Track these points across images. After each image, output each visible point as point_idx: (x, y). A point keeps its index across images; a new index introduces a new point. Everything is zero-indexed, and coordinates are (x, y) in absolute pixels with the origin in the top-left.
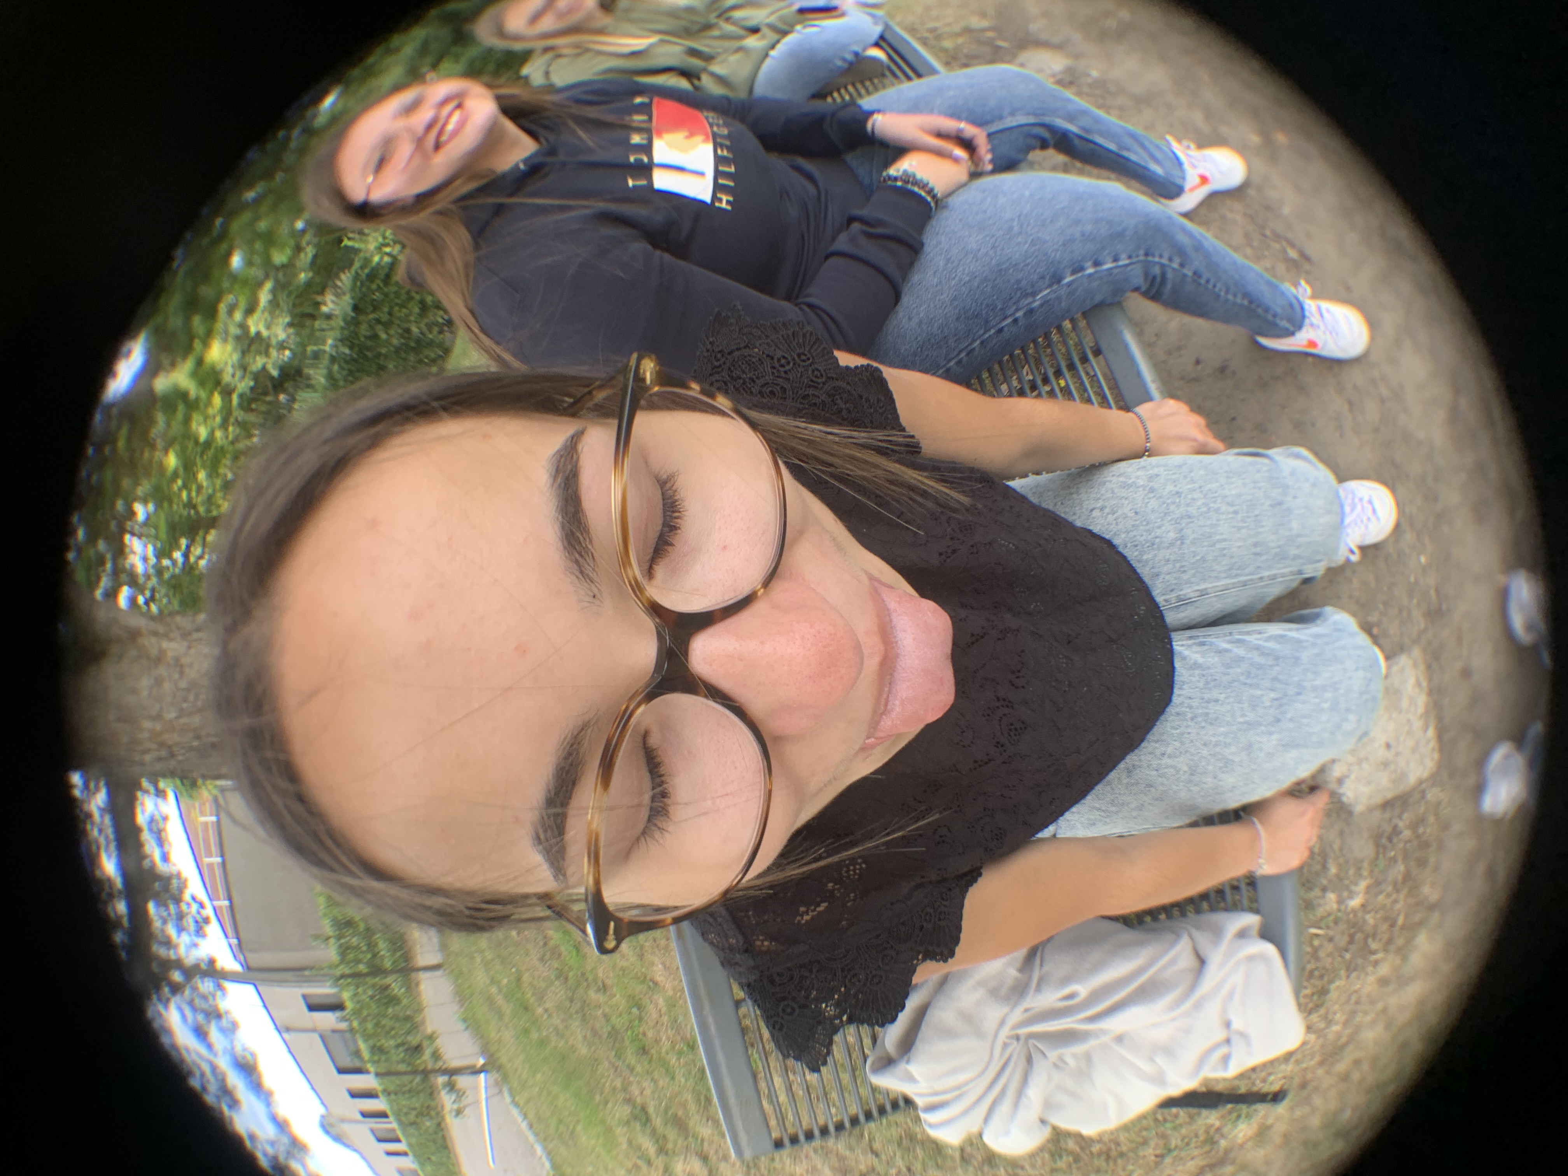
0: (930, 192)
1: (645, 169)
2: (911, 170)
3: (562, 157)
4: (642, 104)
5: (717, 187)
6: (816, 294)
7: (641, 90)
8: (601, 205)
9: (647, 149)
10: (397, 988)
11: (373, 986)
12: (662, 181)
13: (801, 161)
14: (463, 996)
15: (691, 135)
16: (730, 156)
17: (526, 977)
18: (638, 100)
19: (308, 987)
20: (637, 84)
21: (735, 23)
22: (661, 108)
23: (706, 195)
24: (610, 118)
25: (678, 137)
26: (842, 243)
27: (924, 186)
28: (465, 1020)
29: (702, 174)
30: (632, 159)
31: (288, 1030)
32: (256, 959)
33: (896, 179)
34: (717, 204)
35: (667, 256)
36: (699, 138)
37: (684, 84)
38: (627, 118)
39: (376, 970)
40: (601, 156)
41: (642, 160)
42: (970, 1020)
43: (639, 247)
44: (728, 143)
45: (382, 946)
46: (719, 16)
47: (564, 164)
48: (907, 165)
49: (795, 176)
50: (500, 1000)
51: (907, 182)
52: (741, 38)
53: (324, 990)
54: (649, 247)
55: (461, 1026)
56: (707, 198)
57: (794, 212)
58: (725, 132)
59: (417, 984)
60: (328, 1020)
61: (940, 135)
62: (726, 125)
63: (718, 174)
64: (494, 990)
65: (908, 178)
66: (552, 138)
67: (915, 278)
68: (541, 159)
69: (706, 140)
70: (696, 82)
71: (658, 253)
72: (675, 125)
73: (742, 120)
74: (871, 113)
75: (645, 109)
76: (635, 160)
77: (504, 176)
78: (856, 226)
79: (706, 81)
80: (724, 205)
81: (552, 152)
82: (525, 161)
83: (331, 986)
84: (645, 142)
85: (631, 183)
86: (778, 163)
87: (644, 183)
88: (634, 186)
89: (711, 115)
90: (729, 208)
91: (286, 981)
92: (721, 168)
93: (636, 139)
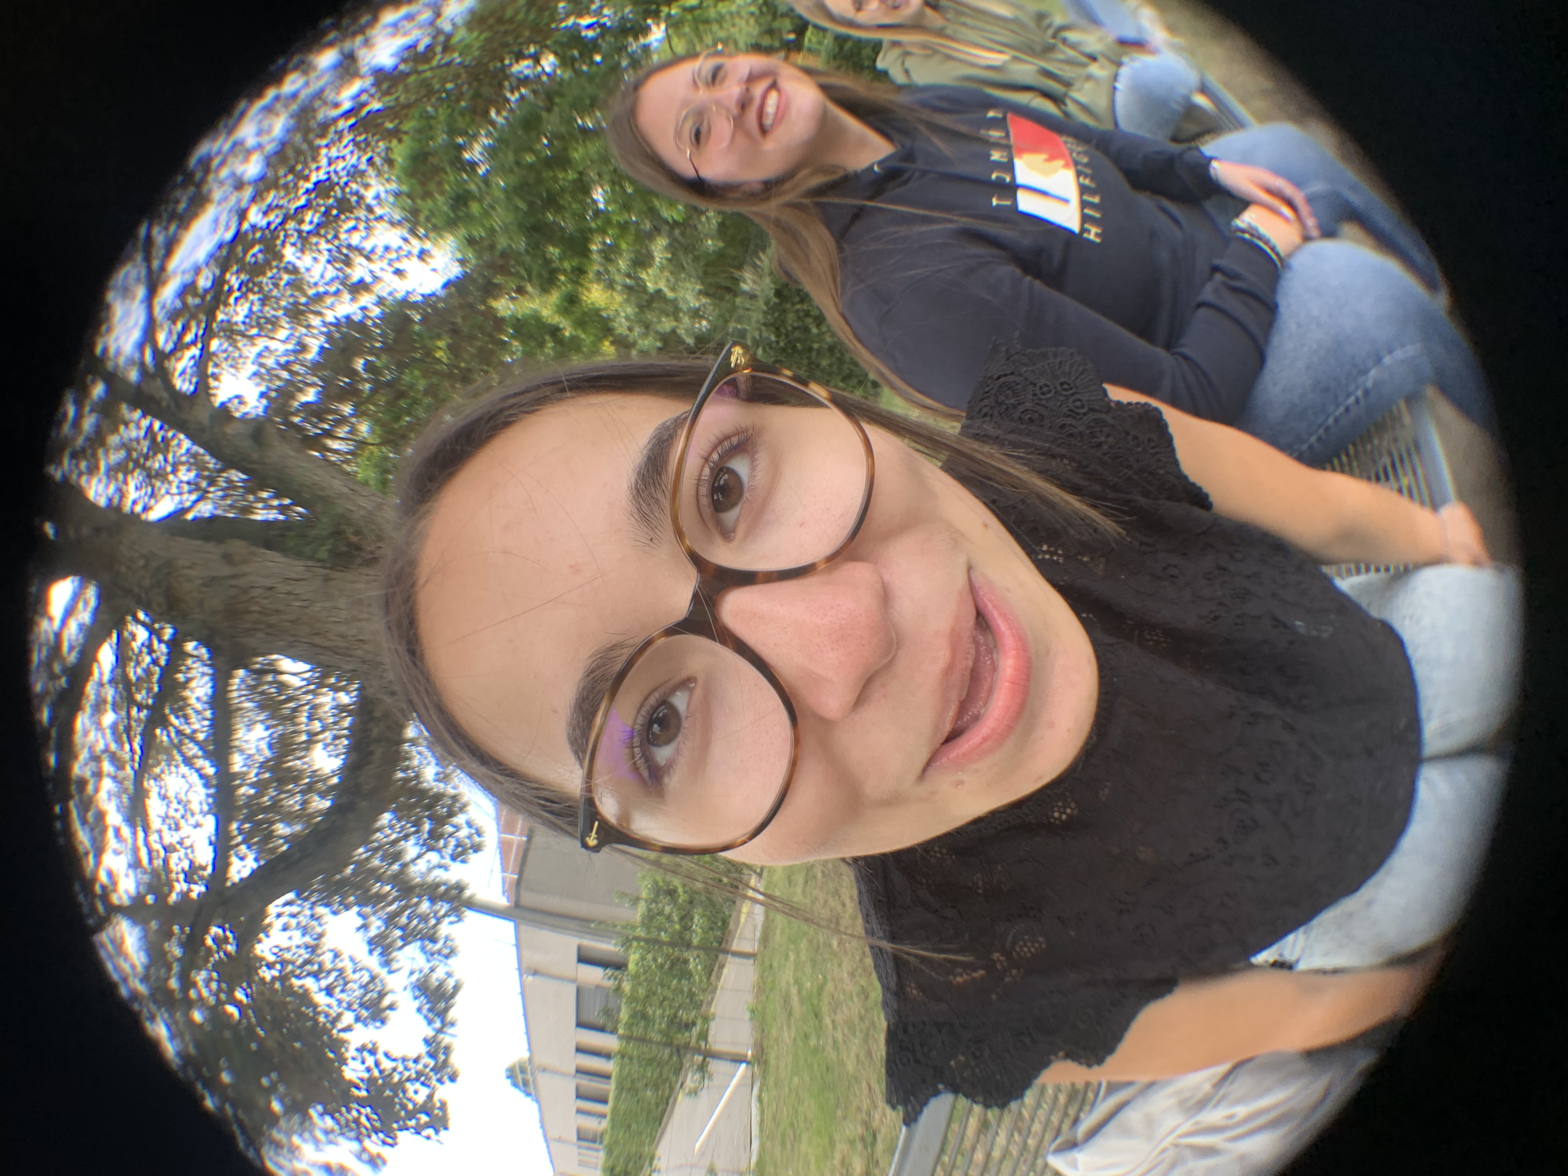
0: (1273, 249)
1: (1011, 189)
2: (1255, 224)
3: (920, 164)
4: (994, 119)
5: (1085, 219)
6: (1189, 345)
7: (994, 103)
8: (966, 222)
9: (1009, 167)
10: (695, 964)
11: (668, 956)
12: (1026, 203)
13: (1167, 204)
14: (763, 988)
15: (1052, 158)
16: (1093, 185)
17: (830, 986)
18: (991, 114)
19: (592, 940)
20: (989, 96)
21: (1073, 46)
22: (1017, 127)
23: (1074, 225)
24: (963, 128)
25: (1039, 158)
26: (1208, 293)
27: (1267, 242)
28: (753, 1011)
29: (1066, 201)
30: (994, 176)
31: (535, 973)
32: (528, 898)
33: (1243, 231)
34: (1085, 235)
35: (1038, 284)
36: (1060, 163)
37: (1049, 107)
38: (983, 132)
39: (682, 941)
40: (961, 169)
41: (1004, 180)
42: (1150, 1123)
43: (1008, 270)
44: (1088, 171)
45: (698, 921)
46: (1054, 36)
47: (924, 173)
48: (1249, 218)
49: (1163, 217)
50: (795, 1001)
51: (1252, 235)
52: (1085, 65)
53: (608, 947)
54: (1018, 271)
55: (747, 1015)
56: (1076, 228)
57: (1165, 256)
58: (1085, 160)
59: (722, 967)
60: (594, 975)
61: (1269, 191)
62: (1085, 153)
63: (1084, 204)
64: (794, 990)
65: (1253, 231)
66: (908, 143)
67: (1275, 340)
68: (895, 164)
69: (1066, 166)
70: (1063, 107)
71: (1029, 278)
72: (1034, 148)
73: (1106, 152)
74: (1211, 159)
75: (1000, 124)
76: (997, 178)
77: (857, 176)
78: (1218, 277)
79: (1071, 108)
80: (1092, 237)
81: (908, 156)
82: (880, 163)
83: (615, 945)
84: (1005, 160)
85: (995, 202)
86: (1145, 201)
87: (1008, 203)
88: (997, 206)
89: (1070, 140)
90: (1098, 240)
91: (564, 928)
92: (1085, 197)
93: (996, 156)
